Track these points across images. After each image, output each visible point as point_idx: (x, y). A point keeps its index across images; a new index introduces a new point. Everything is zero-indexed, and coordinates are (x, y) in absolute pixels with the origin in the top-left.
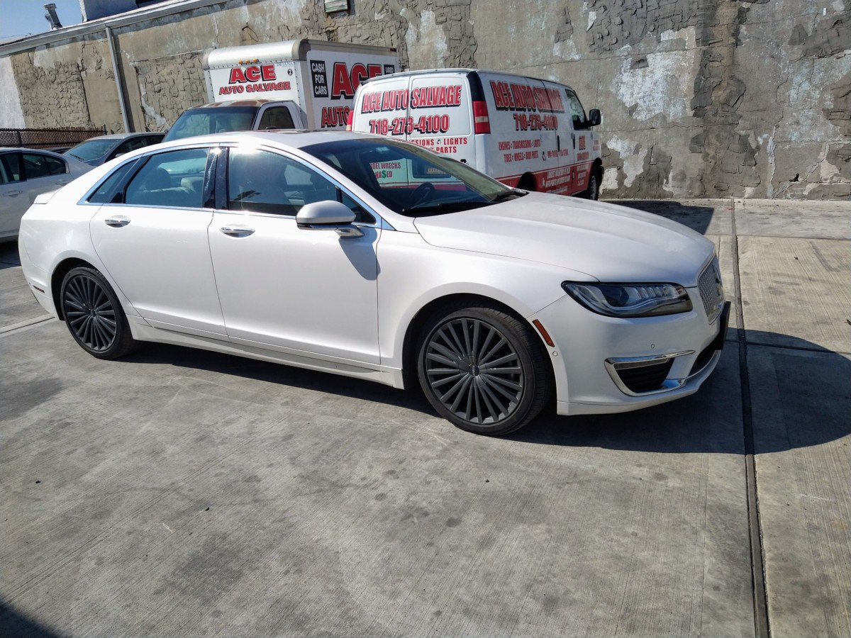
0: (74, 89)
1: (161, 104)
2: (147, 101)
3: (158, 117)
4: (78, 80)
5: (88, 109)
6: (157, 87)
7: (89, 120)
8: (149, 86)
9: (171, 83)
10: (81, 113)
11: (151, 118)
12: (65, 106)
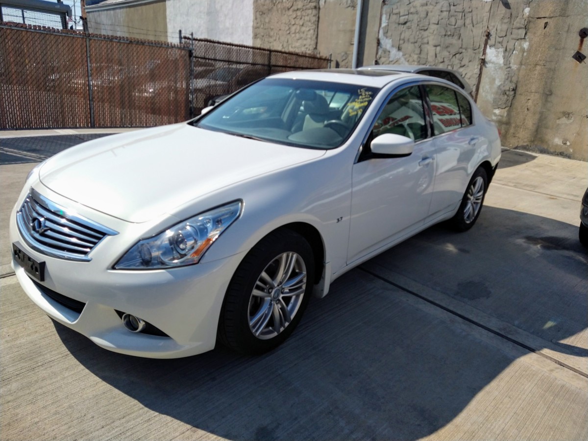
0: (309, 17)
1: (402, 37)
2: (386, 33)
3: (394, 51)
4: (315, 7)
5: (317, 38)
6: (402, 20)
7: (316, 48)
8: (394, 17)
9: (423, 15)
10: (309, 40)
11: (386, 51)
12: (295, 33)
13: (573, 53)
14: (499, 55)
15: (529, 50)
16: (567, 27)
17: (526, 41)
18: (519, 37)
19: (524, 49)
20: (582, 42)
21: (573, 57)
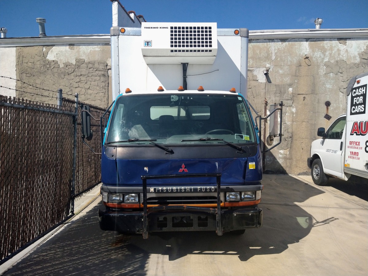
13: (324, 115)
15: (296, 113)
17: (293, 107)
18: (289, 105)
19: (293, 112)
20: (327, 109)
21: (324, 117)
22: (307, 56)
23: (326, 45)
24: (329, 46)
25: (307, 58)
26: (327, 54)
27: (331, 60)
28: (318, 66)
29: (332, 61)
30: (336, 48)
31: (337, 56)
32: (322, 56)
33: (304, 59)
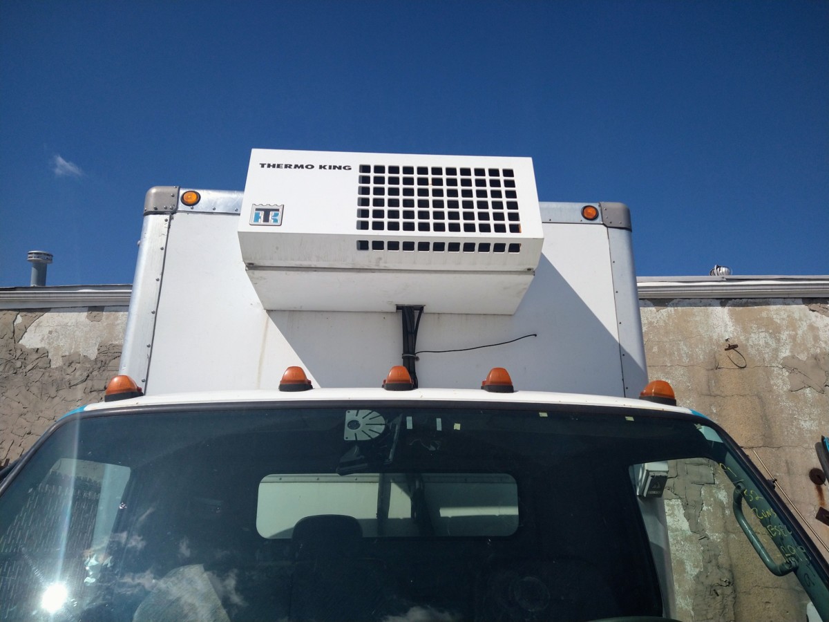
13: (814, 511)
14: (676, 512)
16: (783, 464)
17: (719, 488)
18: (704, 480)
19: (722, 502)
20: (820, 491)
21: (817, 518)
22: (731, 343)
23: (777, 314)
24: (785, 316)
25: (732, 347)
26: (784, 338)
27: (798, 354)
28: (767, 370)
29: (803, 357)
30: (805, 324)
31: (813, 343)
32: (773, 344)
33: (726, 350)
